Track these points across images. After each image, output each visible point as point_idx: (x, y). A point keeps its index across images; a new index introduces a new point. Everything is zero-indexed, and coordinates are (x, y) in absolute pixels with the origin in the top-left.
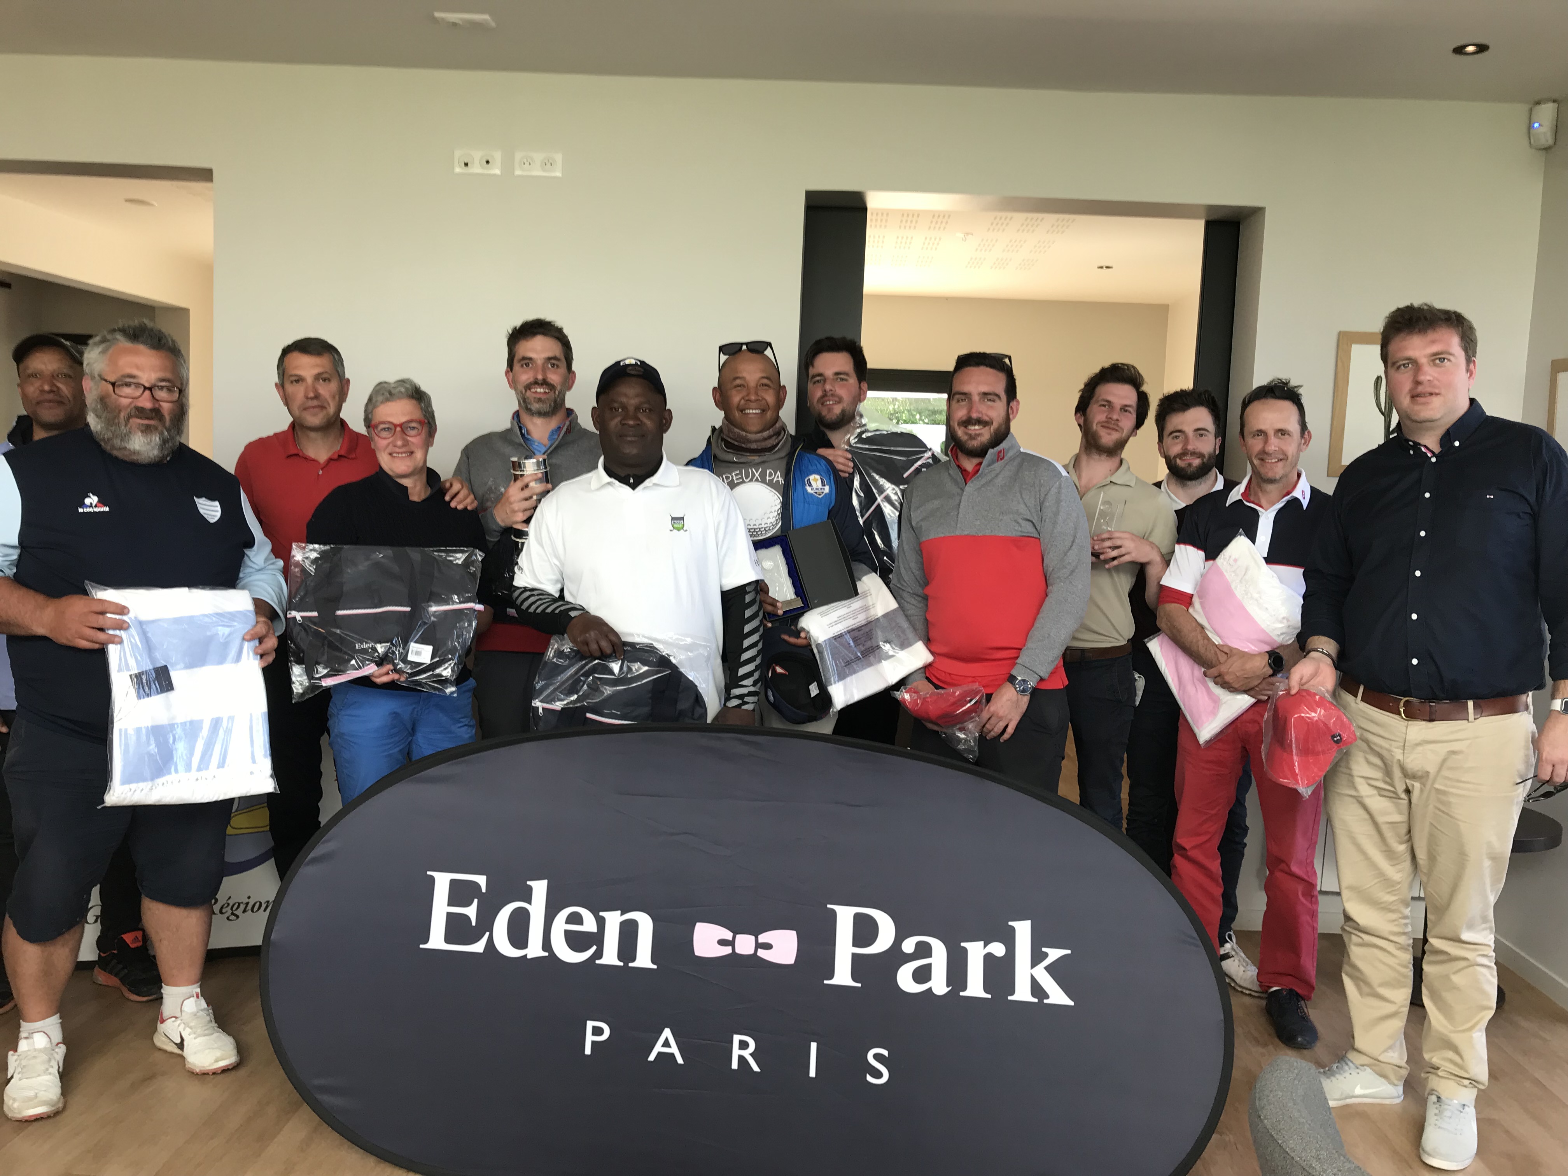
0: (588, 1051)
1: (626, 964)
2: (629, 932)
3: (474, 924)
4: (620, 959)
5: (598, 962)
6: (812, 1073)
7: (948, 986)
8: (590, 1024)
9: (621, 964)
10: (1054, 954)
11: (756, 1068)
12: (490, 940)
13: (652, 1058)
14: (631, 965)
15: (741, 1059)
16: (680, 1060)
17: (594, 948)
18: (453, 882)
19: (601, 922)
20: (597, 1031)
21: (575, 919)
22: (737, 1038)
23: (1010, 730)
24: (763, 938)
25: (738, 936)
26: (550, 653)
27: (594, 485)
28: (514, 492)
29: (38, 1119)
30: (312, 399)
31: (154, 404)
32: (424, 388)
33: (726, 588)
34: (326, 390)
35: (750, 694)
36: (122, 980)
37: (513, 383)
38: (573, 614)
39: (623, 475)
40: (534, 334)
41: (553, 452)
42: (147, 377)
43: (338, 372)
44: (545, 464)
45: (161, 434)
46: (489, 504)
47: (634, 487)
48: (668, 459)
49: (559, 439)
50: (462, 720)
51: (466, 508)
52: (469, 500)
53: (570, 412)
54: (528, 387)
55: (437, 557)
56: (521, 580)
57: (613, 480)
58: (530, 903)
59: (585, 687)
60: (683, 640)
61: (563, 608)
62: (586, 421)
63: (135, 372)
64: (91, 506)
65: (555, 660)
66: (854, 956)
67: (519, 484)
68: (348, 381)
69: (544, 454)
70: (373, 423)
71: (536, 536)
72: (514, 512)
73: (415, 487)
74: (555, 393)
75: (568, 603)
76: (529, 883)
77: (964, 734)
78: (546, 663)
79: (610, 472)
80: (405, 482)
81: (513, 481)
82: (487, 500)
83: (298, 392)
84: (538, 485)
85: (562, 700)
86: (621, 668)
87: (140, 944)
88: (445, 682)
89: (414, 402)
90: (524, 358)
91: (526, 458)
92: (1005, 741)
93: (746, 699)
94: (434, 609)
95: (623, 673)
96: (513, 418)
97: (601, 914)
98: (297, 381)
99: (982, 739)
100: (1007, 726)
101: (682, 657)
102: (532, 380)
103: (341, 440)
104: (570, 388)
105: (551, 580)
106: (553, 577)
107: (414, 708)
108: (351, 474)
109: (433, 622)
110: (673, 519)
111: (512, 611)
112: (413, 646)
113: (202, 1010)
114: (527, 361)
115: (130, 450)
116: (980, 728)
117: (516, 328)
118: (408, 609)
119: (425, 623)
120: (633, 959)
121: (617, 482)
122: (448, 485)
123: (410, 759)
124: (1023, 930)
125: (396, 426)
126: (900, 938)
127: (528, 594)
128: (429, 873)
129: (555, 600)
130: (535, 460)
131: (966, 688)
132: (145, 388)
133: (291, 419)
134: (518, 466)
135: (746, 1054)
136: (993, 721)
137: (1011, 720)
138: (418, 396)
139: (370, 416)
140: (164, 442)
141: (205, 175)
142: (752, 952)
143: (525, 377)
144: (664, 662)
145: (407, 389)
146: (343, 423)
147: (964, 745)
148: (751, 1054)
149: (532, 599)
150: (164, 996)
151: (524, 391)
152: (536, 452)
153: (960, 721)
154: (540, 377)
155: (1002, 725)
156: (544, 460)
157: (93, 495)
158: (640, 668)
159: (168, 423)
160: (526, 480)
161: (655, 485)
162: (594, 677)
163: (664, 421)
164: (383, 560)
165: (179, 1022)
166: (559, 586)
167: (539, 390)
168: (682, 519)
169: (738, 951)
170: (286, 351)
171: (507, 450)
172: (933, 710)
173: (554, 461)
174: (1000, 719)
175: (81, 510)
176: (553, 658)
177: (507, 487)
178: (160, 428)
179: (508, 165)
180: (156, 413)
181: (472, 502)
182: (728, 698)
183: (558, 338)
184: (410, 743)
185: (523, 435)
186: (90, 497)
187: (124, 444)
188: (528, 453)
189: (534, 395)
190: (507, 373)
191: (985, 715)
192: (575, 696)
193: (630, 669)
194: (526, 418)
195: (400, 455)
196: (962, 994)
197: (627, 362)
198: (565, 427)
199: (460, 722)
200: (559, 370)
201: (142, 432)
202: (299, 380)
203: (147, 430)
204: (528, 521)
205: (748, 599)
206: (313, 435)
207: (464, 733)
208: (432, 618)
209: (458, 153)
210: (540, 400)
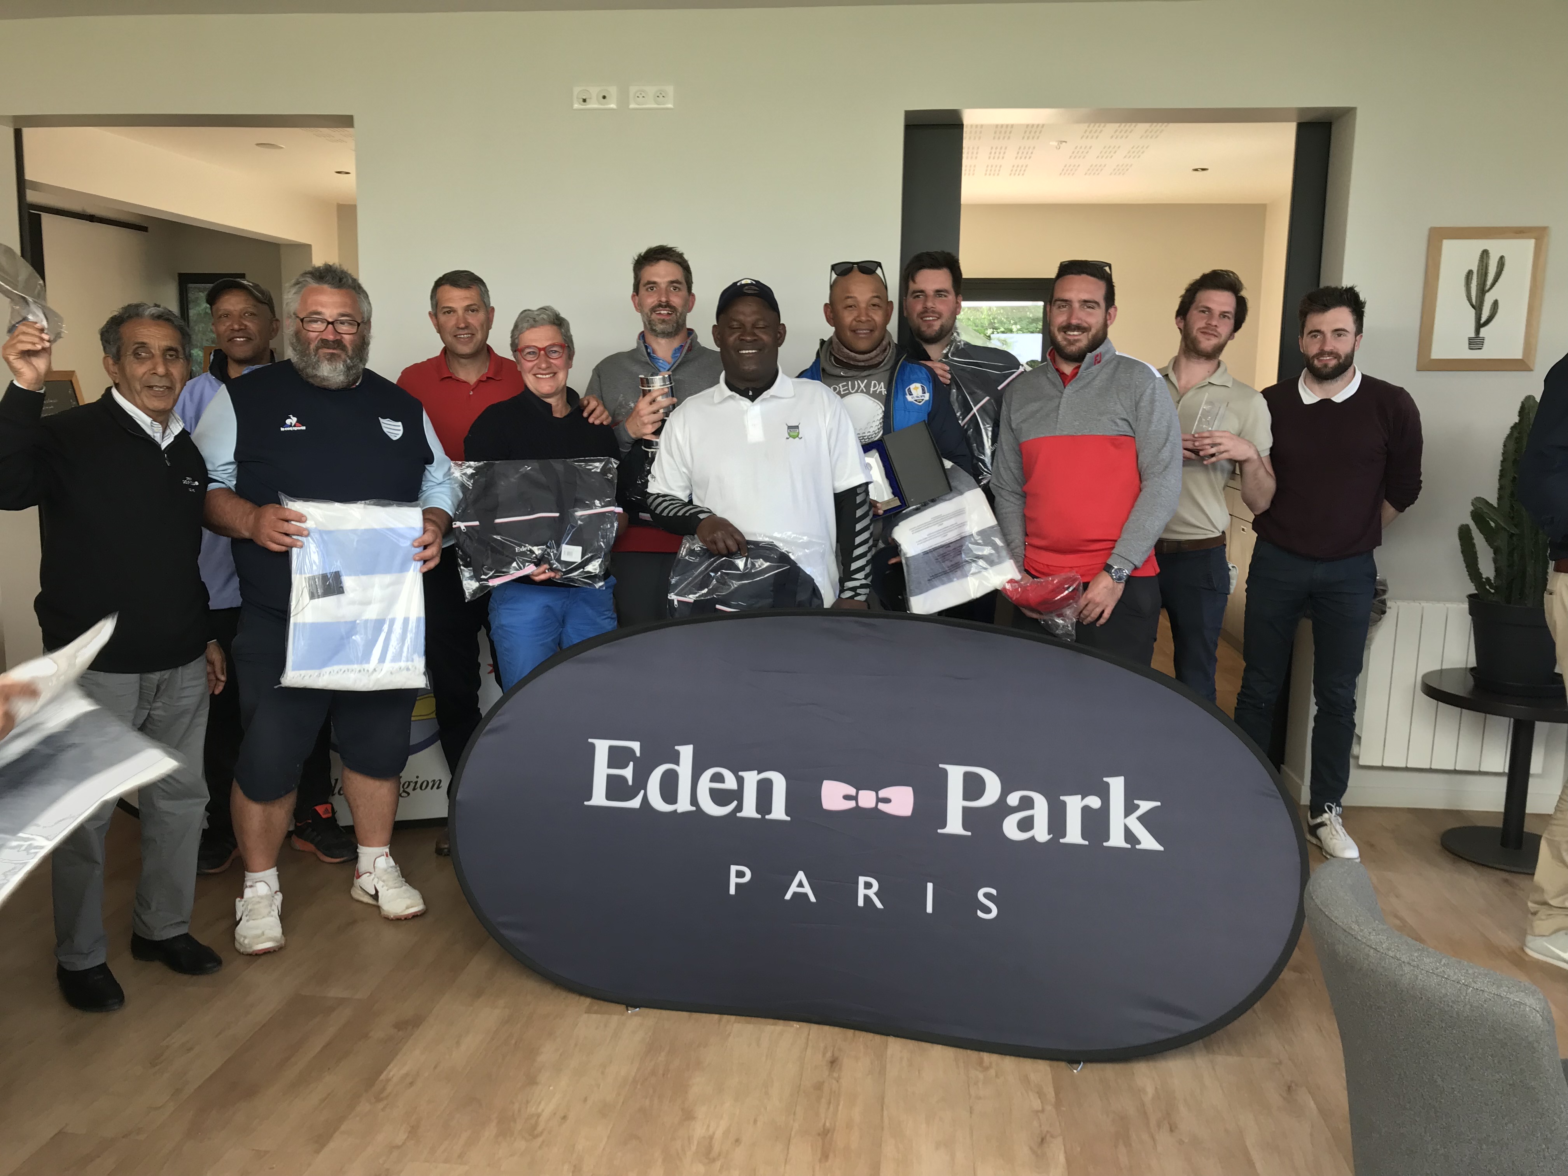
0: (732, 891)
1: (763, 817)
2: (765, 789)
3: (630, 783)
4: (758, 812)
5: (738, 815)
6: (929, 909)
7: (1049, 834)
8: (734, 869)
9: (759, 816)
10: (1145, 806)
11: (879, 905)
12: (645, 797)
13: (788, 896)
14: (767, 817)
15: (867, 898)
16: (813, 899)
17: (735, 803)
18: (611, 748)
19: (740, 781)
20: (740, 874)
21: (718, 778)
22: (862, 880)
23: (1106, 615)
24: (883, 793)
25: (861, 792)
26: (683, 552)
27: (717, 399)
28: (644, 405)
29: (267, 952)
30: (462, 329)
31: (335, 337)
32: (563, 315)
33: (838, 491)
34: (475, 320)
35: (862, 586)
36: (317, 845)
37: (639, 307)
38: (702, 516)
39: (743, 388)
40: (658, 260)
41: (675, 369)
42: (330, 313)
43: (484, 302)
44: (670, 380)
45: (345, 361)
46: (620, 418)
47: (753, 399)
48: (783, 372)
49: (682, 357)
50: (606, 613)
51: (602, 423)
52: (604, 416)
53: (690, 332)
54: (653, 310)
55: (578, 467)
56: (654, 488)
57: (733, 393)
58: (678, 764)
59: (714, 582)
60: (801, 539)
61: (692, 511)
62: (706, 340)
63: (320, 309)
64: (291, 426)
65: (687, 558)
66: (965, 809)
67: (648, 398)
68: (493, 309)
69: (668, 370)
70: (519, 347)
71: (666, 446)
72: (645, 424)
73: (558, 405)
74: (676, 315)
75: (697, 507)
76: (677, 748)
77: (1062, 620)
78: (679, 560)
79: (731, 387)
80: (548, 400)
81: (641, 397)
82: (618, 414)
83: (450, 322)
84: (665, 399)
85: (695, 593)
86: (746, 564)
87: (330, 815)
88: (593, 577)
89: (555, 328)
90: (649, 283)
91: (652, 375)
92: (1101, 625)
93: (858, 591)
94: (579, 513)
95: (748, 568)
96: (639, 338)
97: (740, 773)
98: (449, 312)
99: (1079, 624)
100: (1103, 612)
101: (800, 554)
102: (656, 303)
103: (488, 364)
104: (690, 310)
105: (680, 487)
106: (682, 484)
107: (564, 603)
108: (499, 394)
109: (580, 525)
110: (789, 427)
111: (646, 516)
112: (565, 548)
113: (391, 867)
114: (652, 285)
115: (319, 377)
116: (1076, 614)
117: (640, 255)
118: (557, 515)
119: (573, 527)
120: (770, 812)
121: (738, 395)
122: (586, 402)
123: (561, 648)
124: (1117, 785)
125: (540, 349)
126: (1005, 792)
127: (661, 499)
128: (590, 740)
129: (685, 505)
130: (661, 377)
131: (1063, 576)
132: (329, 323)
133: (444, 345)
134: (646, 382)
135: (871, 893)
136: (1090, 607)
137: (1107, 606)
138: (559, 322)
139: (516, 341)
140: (349, 368)
141: (346, 121)
142: (873, 805)
143: (651, 300)
144: (784, 558)
145: (548, 315)
146: (489, 349)
147: (1062, 630)
148: (876, 894)
149: (665, 504)
150: (360, 855)
151: (649, 314)
152: (661, 369)
153: (1058, 608)
154: (664, 299)
155: (1098, 610)
156: (669, 376)
157: (294, 416)
158: (762, 564)
159: (350, 352)
160: (654, 395)
161: (773, 397)
162: (722, 572)
163: (779, 335)
164: (532, 473)
165: (373, 876)
166: (688, 492)
167: (662, 312)
168: (797, 427)
169: (861, 804)
170: (439, 283)
171: (635, 368)
172: (1033, 597)
173: (677, 377)
174: (1097, 605)
175: (282, 429)
176: (685, 556)
177: (636, 402)
178: (343, 356)
179: (623, 100)
180: (339, 344)
181: (607, 418)
182: (842, 590)
183: (679, 263)
184: (560, 634)
185: (649, 354)
186: (290, 418)
187: (315, 372)
188: (653, 371)
189: (659, 317)
190: (633, 296)
191: (1082, 602)
192: (706, 590)
193: (753, 565)
194: (651, 339)
195: (544, 376)
196: (1062, 841)
197: (743, 282)
198: (687, 345)
199: (605, 615)
200: (680, 293)
201: (328, 360)
202: (451, 311)
203: (332, 358)
204: (657, 432)
205: (859, 499)
206: (463, 361)
207: (608, 624)
208: (579, 522)
209: (577, 90)
210: (663, 321)
